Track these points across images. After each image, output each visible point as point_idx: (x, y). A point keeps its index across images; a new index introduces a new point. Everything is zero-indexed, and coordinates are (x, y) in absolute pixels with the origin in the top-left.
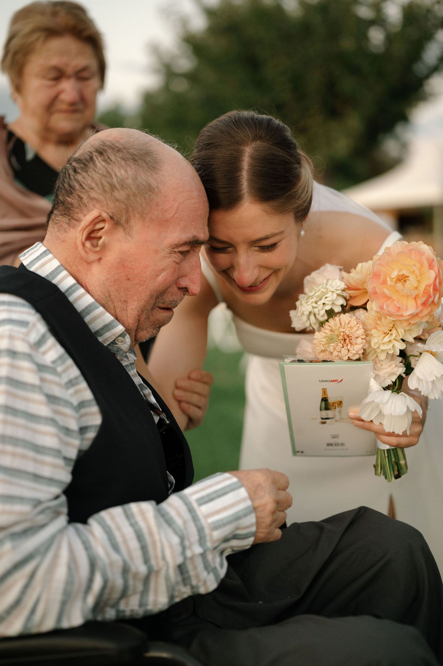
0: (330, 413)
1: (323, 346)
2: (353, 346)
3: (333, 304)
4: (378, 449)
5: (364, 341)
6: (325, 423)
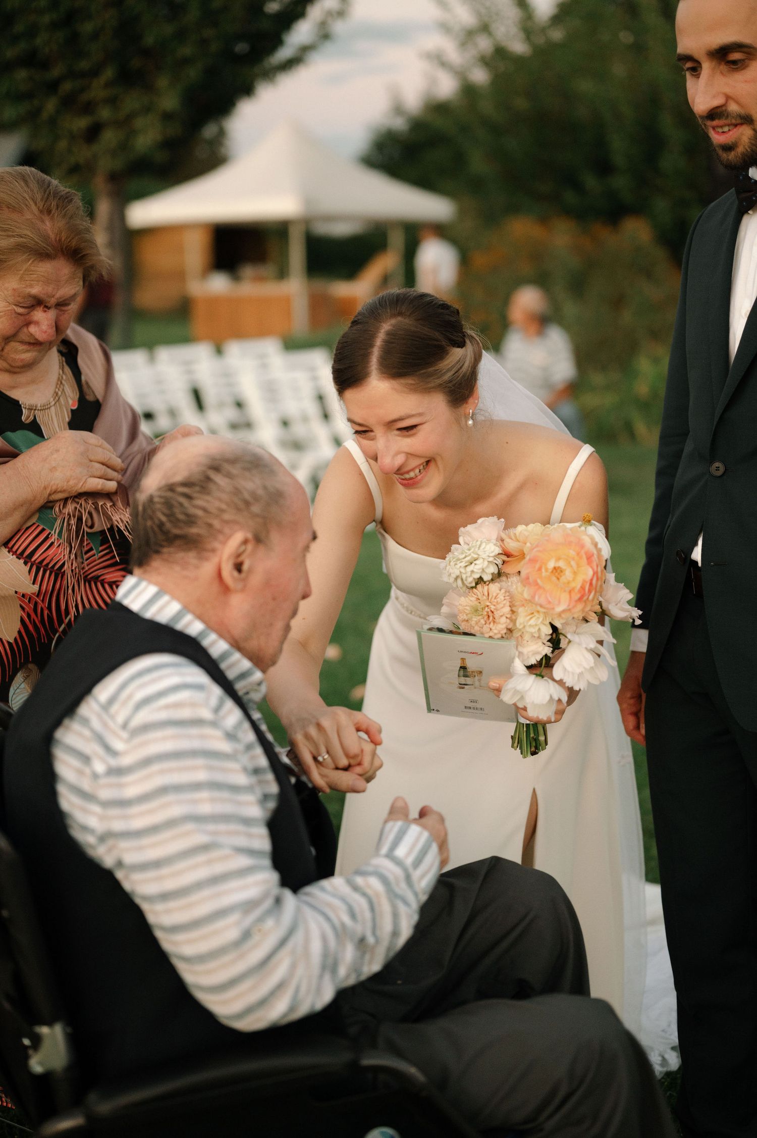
0: (469, 680)
1: (467, 615)
2: (495, 624)
3: (483, 570)
4: (518, 722)
5: (508, 621)
6: (463, 688)
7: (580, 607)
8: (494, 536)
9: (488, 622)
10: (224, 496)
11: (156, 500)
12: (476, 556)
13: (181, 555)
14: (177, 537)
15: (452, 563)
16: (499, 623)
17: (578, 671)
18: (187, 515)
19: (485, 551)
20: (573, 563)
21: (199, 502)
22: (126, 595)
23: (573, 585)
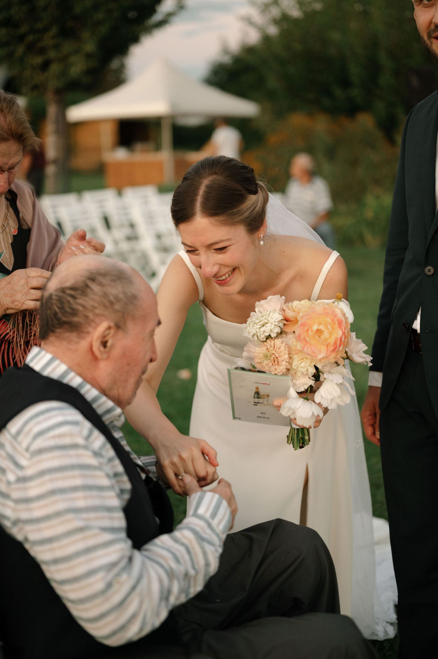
0: (260, 400)
1: (260, 359)
2: (279, 366)
3: (271, 331)
4: (291, 427)
5: (287, 364)
6: (257, 405)
7: (333, 355)
8: (278, 308)
9: (274, 364)
10: (96, 298)
11: (54, 297)
12: (266, 321)
13: (67, 334)
14: (65, 323)
15: (251, 325)
16: (281, 365)
17: (330, 397)
18: (72, 309)
19: (272, 318)
20: (329, 327)
21: (80, 301)
22: (32, 360)
23: (329, 341)
